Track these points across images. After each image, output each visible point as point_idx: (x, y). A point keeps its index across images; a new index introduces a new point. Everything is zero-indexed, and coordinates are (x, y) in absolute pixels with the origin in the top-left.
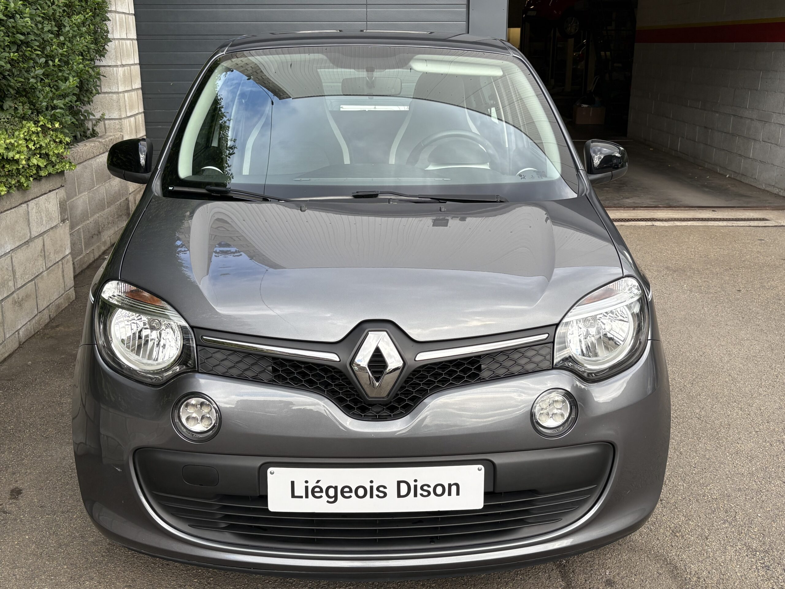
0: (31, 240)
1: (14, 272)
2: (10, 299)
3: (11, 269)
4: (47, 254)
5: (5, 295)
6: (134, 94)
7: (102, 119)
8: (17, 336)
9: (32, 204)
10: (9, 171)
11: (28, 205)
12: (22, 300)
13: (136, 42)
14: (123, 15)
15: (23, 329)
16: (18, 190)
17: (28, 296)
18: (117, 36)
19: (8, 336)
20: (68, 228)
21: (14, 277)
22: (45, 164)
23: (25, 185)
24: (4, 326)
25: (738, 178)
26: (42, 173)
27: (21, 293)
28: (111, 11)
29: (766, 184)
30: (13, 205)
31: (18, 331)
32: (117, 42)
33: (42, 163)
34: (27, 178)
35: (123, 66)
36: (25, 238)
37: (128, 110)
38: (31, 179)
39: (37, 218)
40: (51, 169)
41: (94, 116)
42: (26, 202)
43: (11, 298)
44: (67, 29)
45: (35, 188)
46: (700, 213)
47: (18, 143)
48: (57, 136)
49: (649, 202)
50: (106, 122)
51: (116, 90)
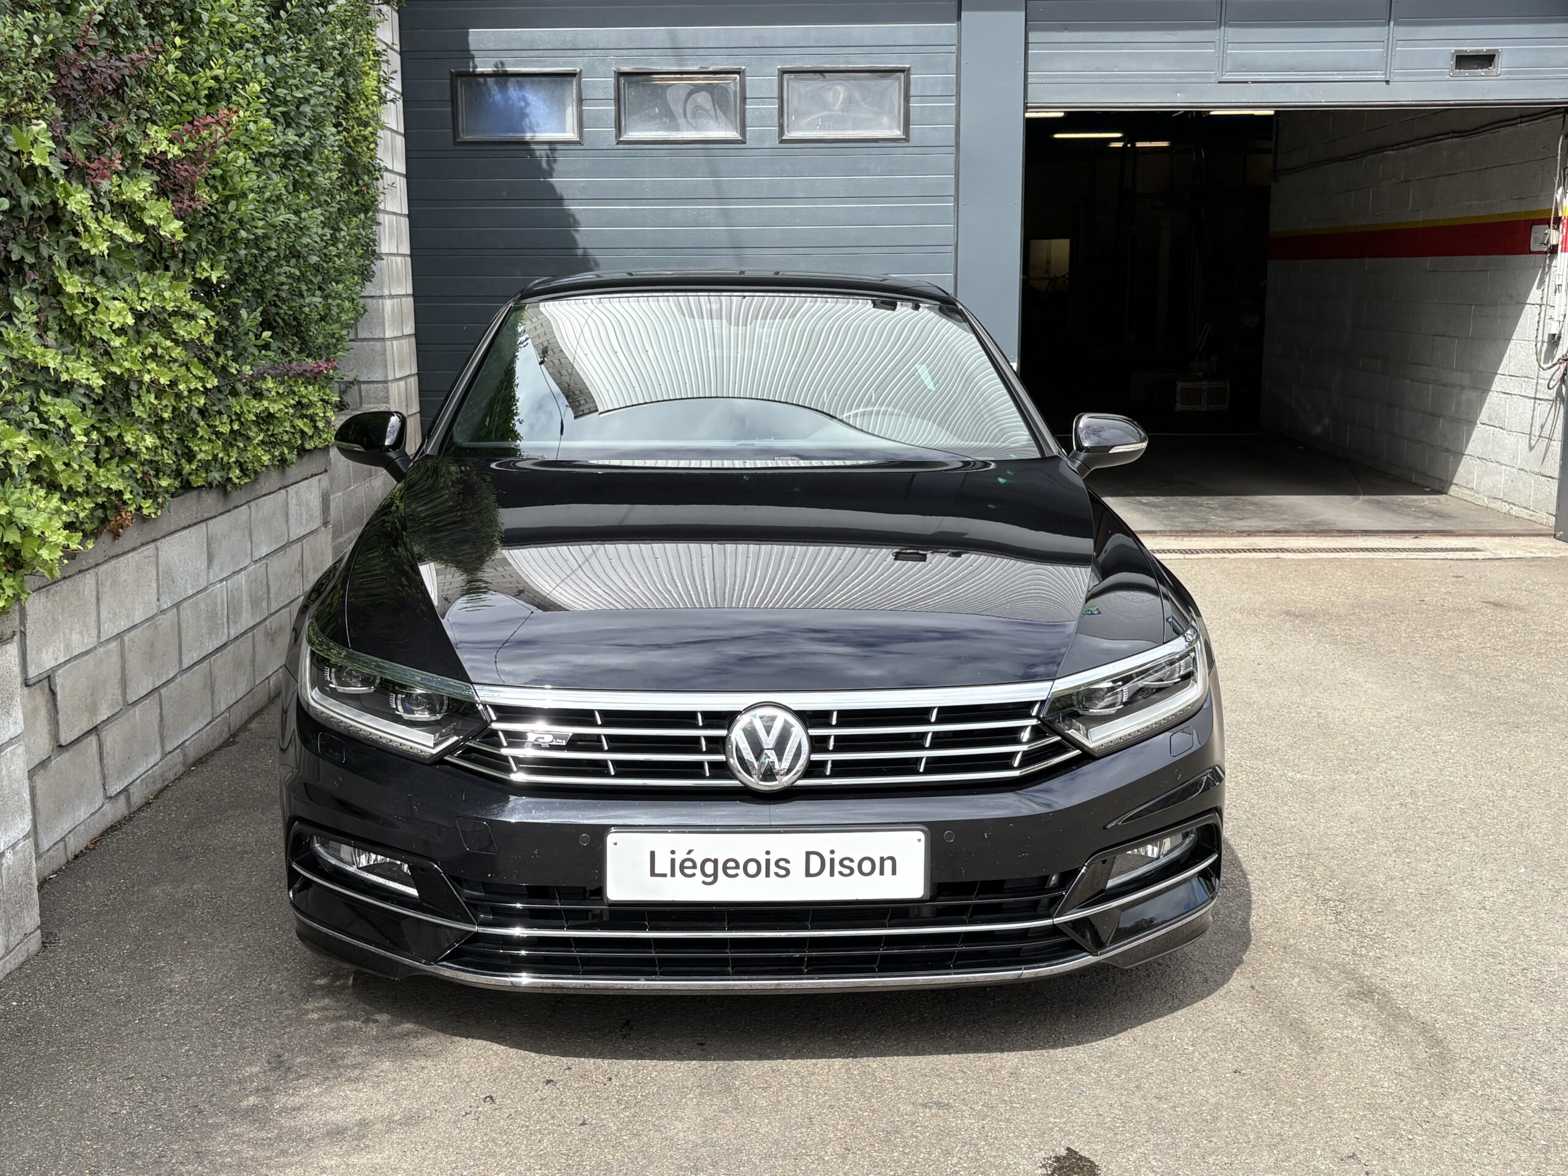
0: (290, 543)
1: (268, 587)
2: (262, 628)
3: (265, 582)
4: (305, 570)
5: (258, 620)
6: (404, 342)
7: (355, 382)
9: (292, 490)
11: (287, 491)
12: (275, 633)
13: (409, 260)
14: (394, 217)
16: (280, 466)
17: (281, 628)
18: (386, 249)
19: (257, 683)
20: (330, 536)
21: (268, 596)
22: (312, 432)
23: (288, 461)
24: (254, 665)
26: (308, 446)
27: (275, 622)
28: (381, 211)
29: (1484, 495)
30: (272, 489)
31: (268, 678)
32: (386, 258)
33: (309, 431)
34: (291, 449)
35: (391, 297)
36: (282, 540)
37: (396, 368)
38: (295, 452)
39: (297, 514)
40: (317, 442)
41: (342, 377)
42: (286, 487)
43: (263, 625)
45: (298, 467)
50: (363, 386)
51: (382, 336)
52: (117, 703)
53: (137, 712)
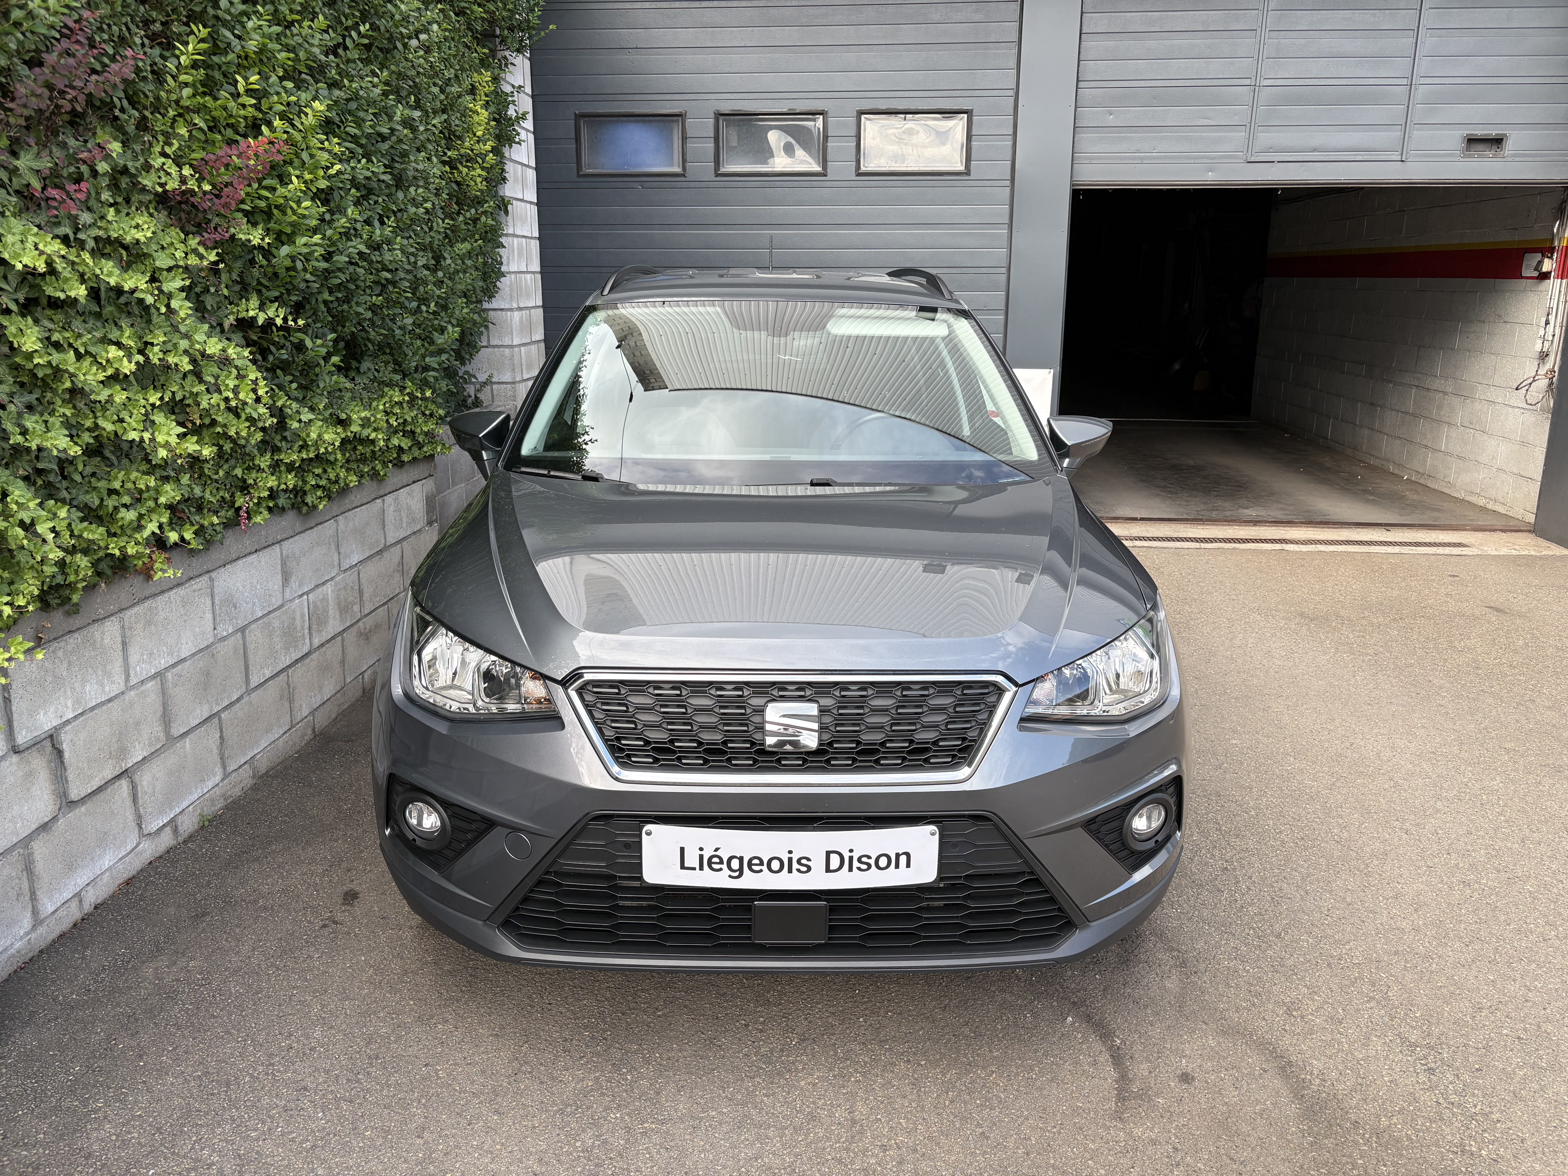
0: (386, 548)
1: (361, 592)
2: (354, 630)
3: (357, 588)
5: (348, 624)
6: (533, 348)
7: (488, 382)
8: (361, 681)
9: (389, 499)
10: (362, 454)
11: (383, 500)
12: (370, 632)
13: (539, 276)
14: (524, 240)
15: (369, 672)
16: (372, 480)
17: (377, 626)
18: (513, 268)
19: (349, 680)
20: (435, 532)
21: (361, 600)
22: (409, 445)
23: (382, 473)
24: (344, 666)
25: (1422, 481)
26: (405, 458)
27: (369, 622)
28: (507, 235)
29: (1466, 491)
30: (365, 501)
31: (362, 673)
32: (513, 276)
33: (405, 443)
34: (384, 464)
35: (520, 309)
36: (378, 546)
37: (524, 370)
38: (390, 465)
39: (395, 519)
40: (416, 453)
41: (476, 379)
42: (381, 497)
43: (356, 627)
44: (449, 261)
45: (395, 477)
46: (1358, 533)
47: (375, 417)
48: (426, 407)
49: (1279, 515)
50: (495, 386)
51: (510, 343)
52: (158, 739)
53: (187, 743)
